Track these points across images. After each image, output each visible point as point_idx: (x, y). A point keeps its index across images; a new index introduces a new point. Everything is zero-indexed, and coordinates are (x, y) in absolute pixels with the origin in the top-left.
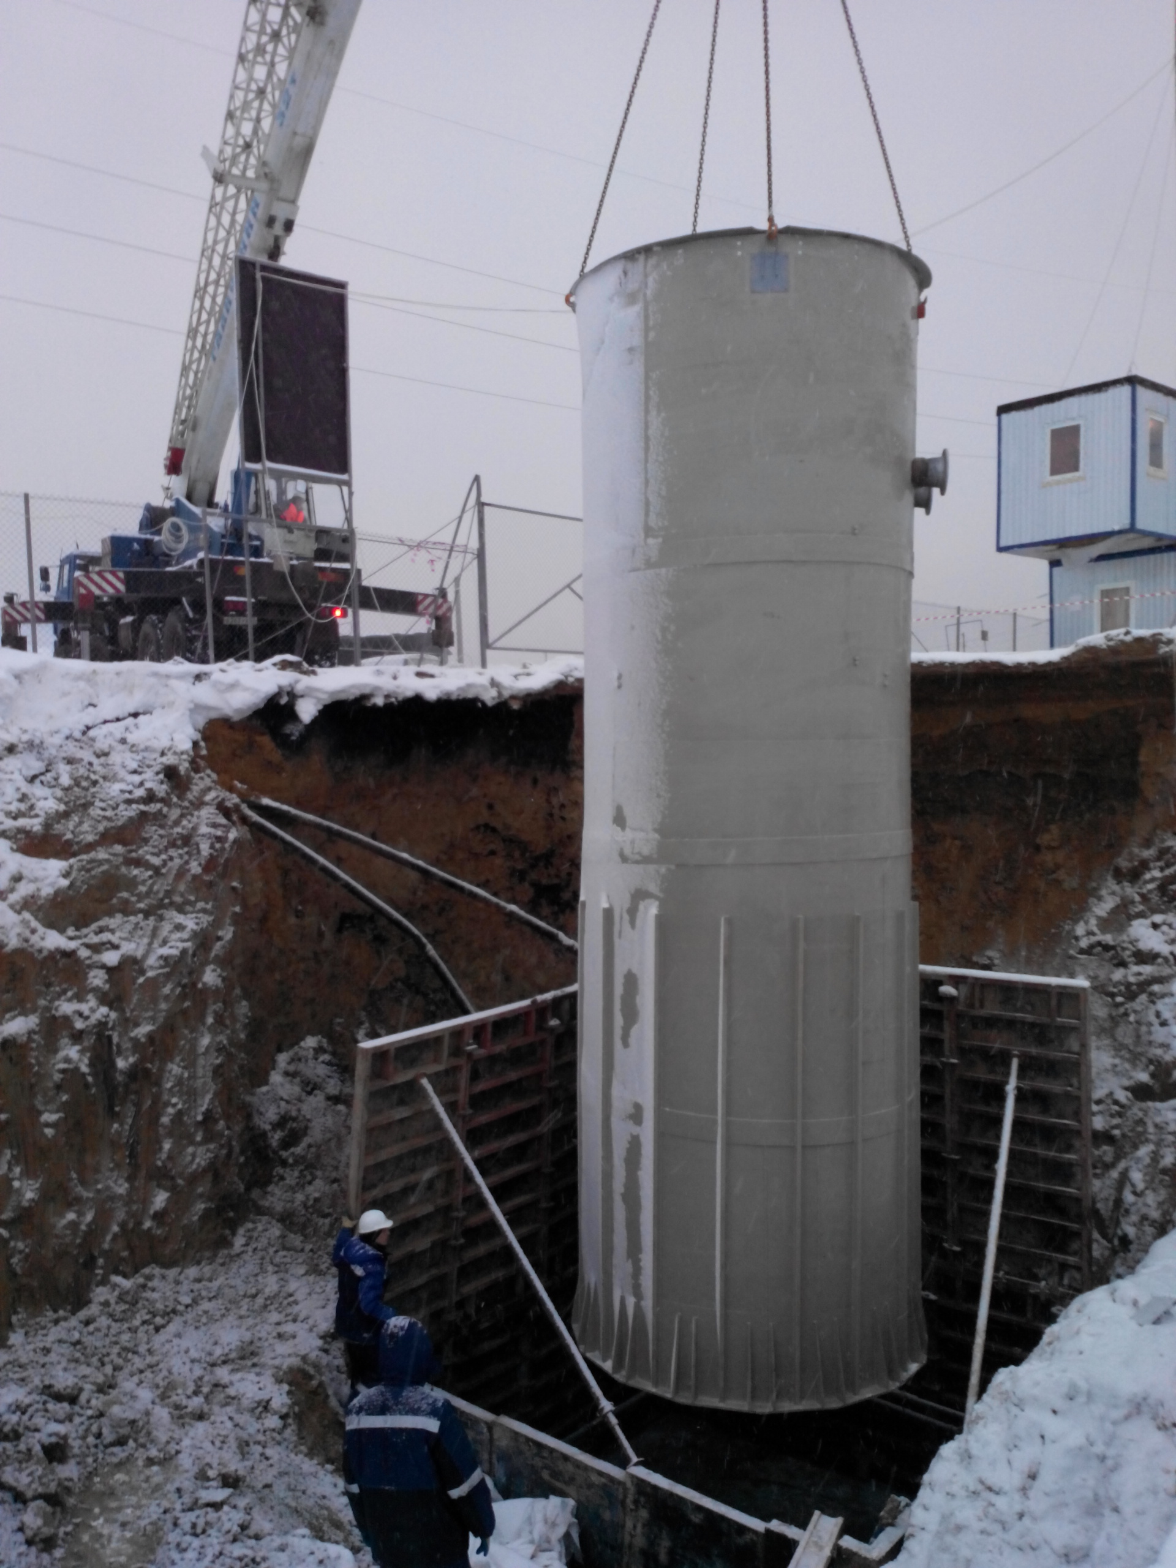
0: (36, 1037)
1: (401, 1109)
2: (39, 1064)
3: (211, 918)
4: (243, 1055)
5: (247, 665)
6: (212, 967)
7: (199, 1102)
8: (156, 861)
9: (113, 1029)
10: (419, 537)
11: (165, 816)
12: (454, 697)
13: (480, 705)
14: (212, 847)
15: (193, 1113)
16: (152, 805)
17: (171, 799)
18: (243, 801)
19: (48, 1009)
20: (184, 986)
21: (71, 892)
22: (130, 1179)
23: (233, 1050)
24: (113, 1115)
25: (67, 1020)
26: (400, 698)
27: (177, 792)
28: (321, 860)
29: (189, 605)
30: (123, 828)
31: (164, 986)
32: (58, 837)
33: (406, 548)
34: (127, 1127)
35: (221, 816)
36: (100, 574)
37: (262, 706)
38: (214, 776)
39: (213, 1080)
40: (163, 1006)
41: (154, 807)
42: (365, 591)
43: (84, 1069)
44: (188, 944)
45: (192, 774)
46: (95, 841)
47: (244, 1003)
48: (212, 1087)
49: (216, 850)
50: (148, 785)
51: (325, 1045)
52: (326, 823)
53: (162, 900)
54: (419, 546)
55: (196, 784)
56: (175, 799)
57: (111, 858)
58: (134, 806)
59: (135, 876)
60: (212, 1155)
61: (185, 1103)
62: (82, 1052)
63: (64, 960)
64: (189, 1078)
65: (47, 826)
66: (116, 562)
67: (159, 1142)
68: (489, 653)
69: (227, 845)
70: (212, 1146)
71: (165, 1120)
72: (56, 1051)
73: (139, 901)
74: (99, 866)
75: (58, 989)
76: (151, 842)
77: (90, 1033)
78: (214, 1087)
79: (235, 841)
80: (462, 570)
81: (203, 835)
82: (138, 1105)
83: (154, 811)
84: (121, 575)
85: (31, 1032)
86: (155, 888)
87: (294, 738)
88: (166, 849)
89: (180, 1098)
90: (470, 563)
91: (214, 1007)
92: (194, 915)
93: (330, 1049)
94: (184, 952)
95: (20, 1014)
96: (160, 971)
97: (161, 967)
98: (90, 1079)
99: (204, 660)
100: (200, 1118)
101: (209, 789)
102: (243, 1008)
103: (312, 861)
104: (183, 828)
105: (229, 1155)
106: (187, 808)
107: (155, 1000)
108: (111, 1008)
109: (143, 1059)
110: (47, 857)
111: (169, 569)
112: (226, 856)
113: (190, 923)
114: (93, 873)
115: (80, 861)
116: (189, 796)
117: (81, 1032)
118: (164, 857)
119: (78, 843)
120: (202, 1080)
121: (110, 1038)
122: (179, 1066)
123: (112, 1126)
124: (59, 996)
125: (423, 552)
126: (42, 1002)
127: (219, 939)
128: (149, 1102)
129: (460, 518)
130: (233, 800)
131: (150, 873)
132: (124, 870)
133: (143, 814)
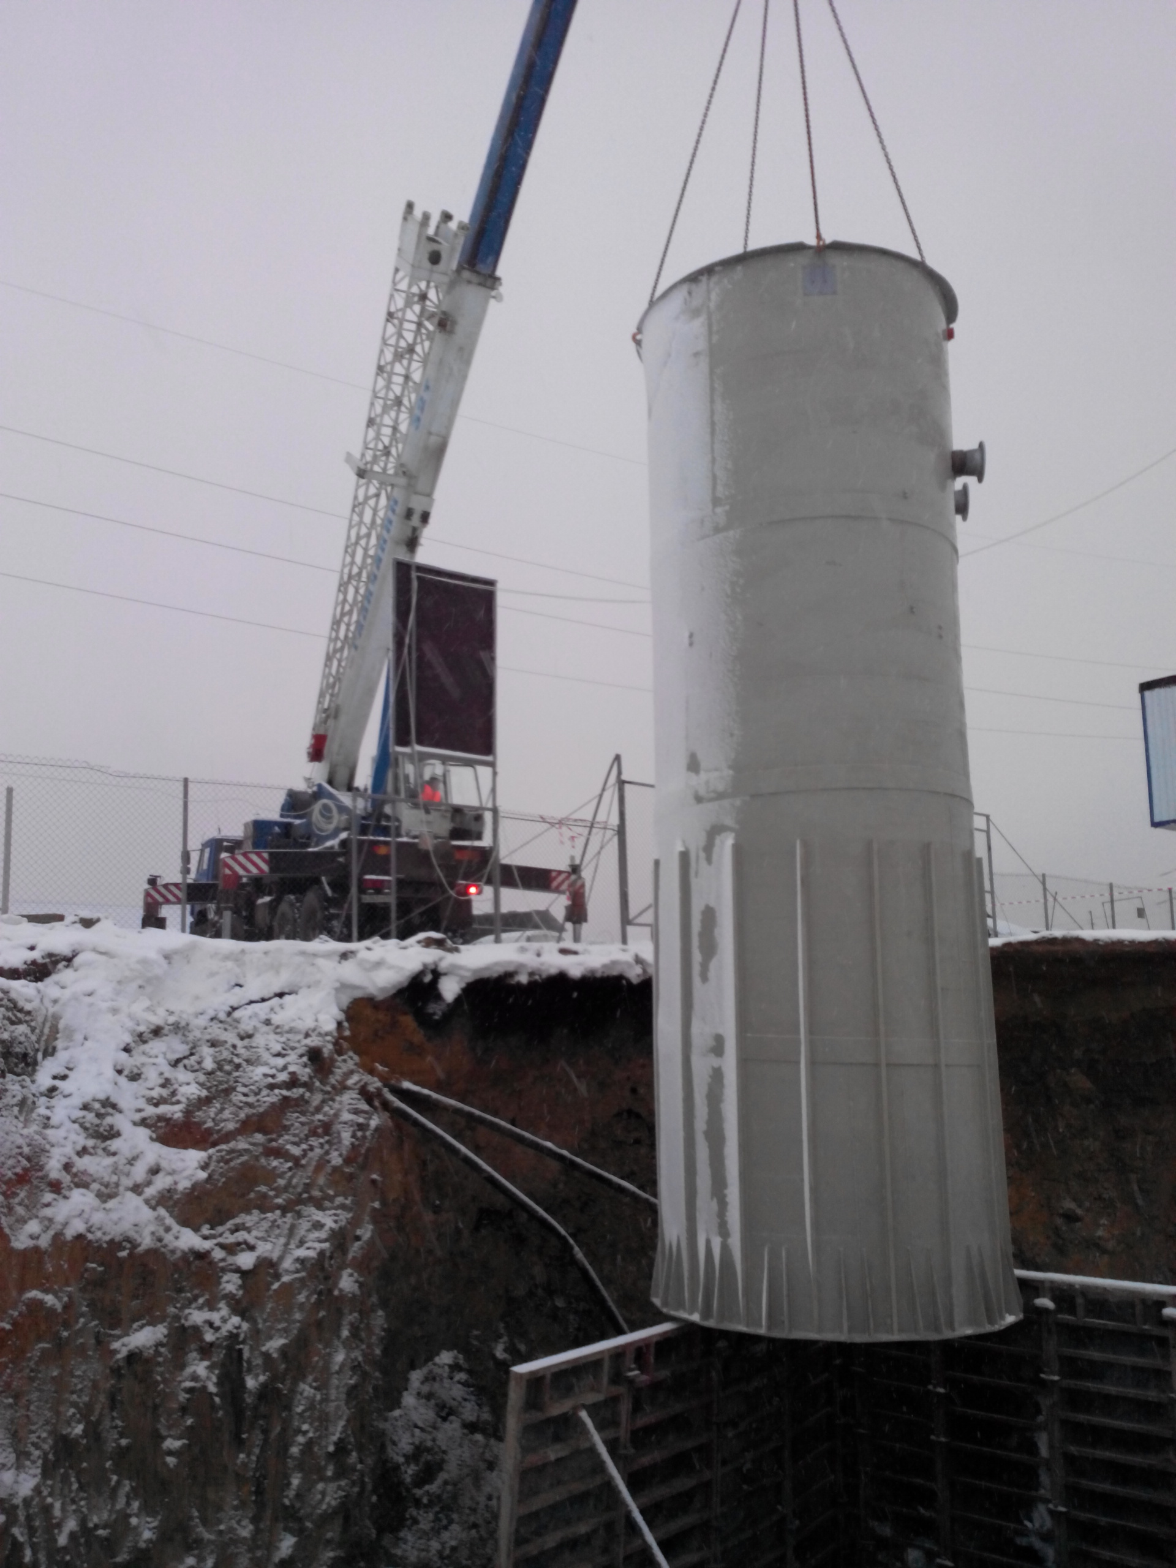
0: (162, 1350)
1: (558, 1446)
2: (165, 1381)
3: (350, 1215)
4: (377, 1374)
5: (393, 942)
6: (349, 1271)
7: (331, 1429)
8: (296, 1151)
9: (243, 1342)
10: (559, 815)
11: (307, 1102)
12: (599, 975)
13: (624, 982)
14: (354, 1136)
15: (324, 1443)
16: (295, 1090)
17: (313, 1083)
18: (385, 1085)
19: (177, 1318)
20: (320, 1293)
21: (208, 1186)
22: (255, 1520)
23: (367, 1368)
24: (240, 1444)
25: (196, 1330)
26: (544, 976)
27: (319, 1076)
28: (463, 1149)
29: (329, 884)
30: (262, 1115)
31: (299, 1294)
32: (199, 1124)
33: (547, 825)
34: (254, 1458)
35: (363, 1101)
36: (245, 855)
37: (405, 984)
38: (356, 1058)
39: (347, 1403)
40: (298, 1316)
41: (296, 1092)
42: (507, 869)
43: (212, 1388)
44: (326, 1245)
45: (336, 1056)
46: (236, 1129)
47: (380, 1313)
48: (346, 1412)
49: (357, 1139)
50: (292, 1069)
51: (461, 1362)
52: (467, 1108)
53: (300, 1194)
54: (560, 823)
55: (339, 1068)
56: (317, 1084)
57: (251, 1147)
58: (277, 1091)
59: (275, 1168)
60: (344, 1494)
61: (316, 1430)
62: (210, 1368)
63: (197, 1262)
64: (322, 1401)
65: (188, 1113)
66: (257, 844)
67: (287, 1477)
68: (630, 929)
69: (368, 1133)
70: (343, 1483)
71: (295, 1450)
72: (182, 1366)
73: (277, 1196)
74: (238, 1157)
75: (189, 1295)
76: (292, 1131)
77: (220, 1346)
78: (347, 1412)
79: (377, 1129)
80: (602, 848)
81: (345, 1123)
82: (265, 1432)
83: (296, 1096)
84: (266, 855)
85: (159, 1344)
86: (295, 1181)
87: (436, 1017)
88: (307, 1137)
89: (311, 1424)
90: (610, 839)
91: (350, 1317)
92: (333, 1212)
93: (466, 1366)
94: (322, 1253)
95: (149, 1324)
96: (297, 1275)
97: (297, 1271)
98: (217, 1400)
99: (347, 938)
100: (331, 1449)
101: (352, 1072)
102: (379, 1319)
103: (455, 1151)
104: (325, 1115)
105: (361, 1494)
106: (328, 1093)
107: (289, 1310)
108: (243, 1318)
109: (274, 1378)
110: (186, 1148)
111: (310, 850)
112: (367, 1145)
113: (328, 1220)
114: (232, 1164)
115: (219, 1151)
116: (332, 1080)
117: (212, 1344)
118: (304, 1146)
119: (219, 1131)
120: (336, 1403)
121: (240, 1351)
122: (311, 1386)
123: (237, 1457)
124: (189, 1303)
125: (564, 829)
126: (171, 1310)
127: (358, 1238)
128: (278, 1429)
129: (601, 796)
130: (374, 1084)
131: (290, 1164)
132: (263, 1161)
133: (285, 1098)
